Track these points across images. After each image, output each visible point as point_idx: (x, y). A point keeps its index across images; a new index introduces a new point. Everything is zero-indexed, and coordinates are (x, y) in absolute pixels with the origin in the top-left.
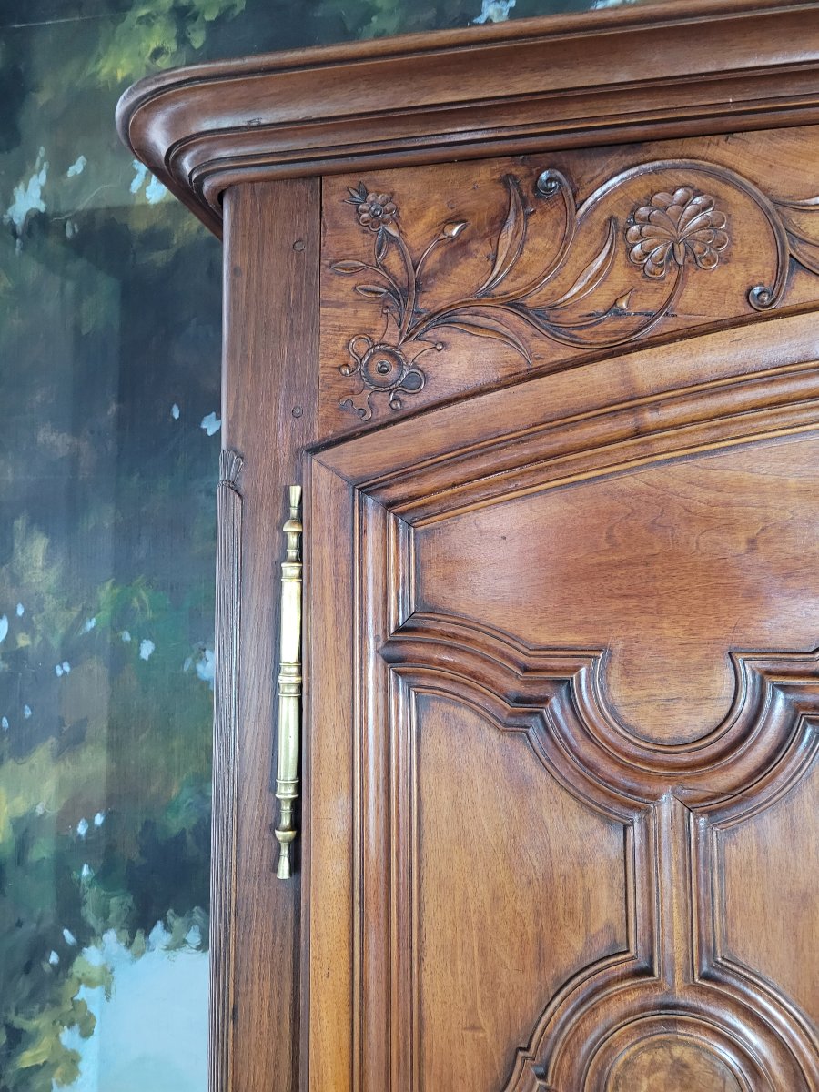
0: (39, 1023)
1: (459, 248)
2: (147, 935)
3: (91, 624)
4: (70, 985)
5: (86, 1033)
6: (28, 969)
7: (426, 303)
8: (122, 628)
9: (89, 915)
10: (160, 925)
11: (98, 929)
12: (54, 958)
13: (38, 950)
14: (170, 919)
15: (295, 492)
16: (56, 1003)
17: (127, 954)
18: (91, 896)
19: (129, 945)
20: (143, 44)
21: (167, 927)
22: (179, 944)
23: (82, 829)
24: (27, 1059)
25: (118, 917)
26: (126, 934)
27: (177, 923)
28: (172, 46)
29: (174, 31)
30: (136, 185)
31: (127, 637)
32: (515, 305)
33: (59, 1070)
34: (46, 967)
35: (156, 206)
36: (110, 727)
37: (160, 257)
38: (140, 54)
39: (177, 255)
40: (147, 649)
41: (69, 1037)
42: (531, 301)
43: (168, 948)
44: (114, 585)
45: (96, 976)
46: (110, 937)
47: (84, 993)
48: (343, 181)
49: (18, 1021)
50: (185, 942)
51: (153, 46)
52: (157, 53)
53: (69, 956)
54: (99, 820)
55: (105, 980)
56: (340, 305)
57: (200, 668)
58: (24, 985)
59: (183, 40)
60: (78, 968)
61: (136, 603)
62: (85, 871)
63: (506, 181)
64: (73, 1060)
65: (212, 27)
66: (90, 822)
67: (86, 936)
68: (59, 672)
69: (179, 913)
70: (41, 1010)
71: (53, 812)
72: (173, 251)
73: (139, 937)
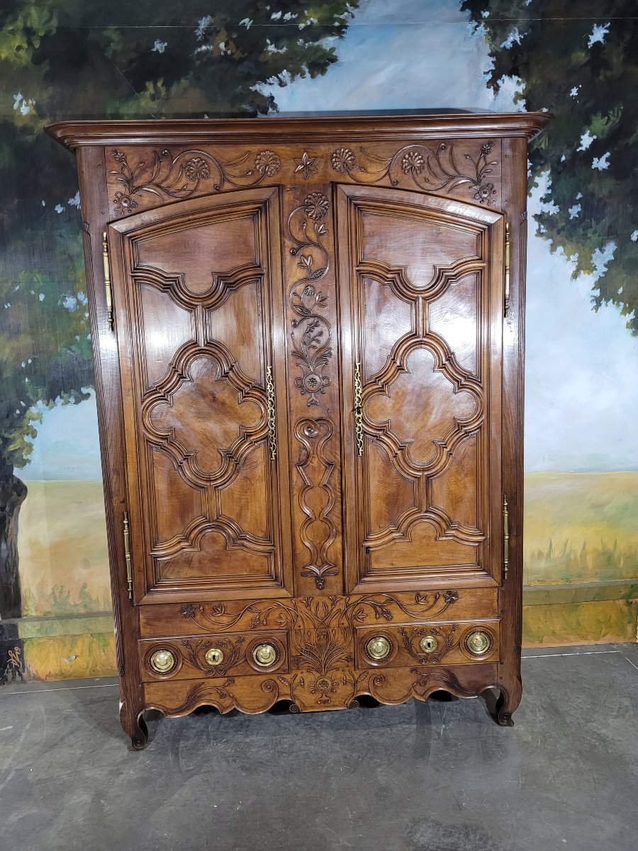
0: (15, 435)
1: (143, 171)
2: (54, 400)
3: (17, 288)
4: (25, 421)
5: (34, 437)
6: (8, 416)
7: (136, 184)
8: (30, 289)
9: (30, 395)
10: (58, 396)
11: (34, 400)
12: (18, 412)
13: (10, 411)
14: (62, 394)
15: (105, 234)
16: (21, 427)
17: (47, 408)
18: (30, 389)
19: (47, 405)
20: (12, 43)
21: (61, 397)
22: (67, 403)
23: (23, 365)
24: (11, 448)
25: (42, 396)
26: (46, 401)
27: (65, 396)
28: (25, 46)
29: (25, 39)
30: (16, 106)
31: (33, 293)
32: (158, 185)
33: (25, 450)
34: (15, 415)
35: (26, 116)
36: (30, 327)
37: (30, 138)
38: (11, 47)
39: (37, 138)
40: (42, 297)
41: (27, 439)
42: (163, 185)
43: (63, 404)
44: (25, 273)
45: (35, 416)
46: (40, 402)
47: (31, 423)
48: (111, 148)
49: (6, 435)
50: (69, 402)
51: (17, 45)
52: (19, 48)
53: (24, 410)
54: (30, 361)
55: (39, 417)
56: (112, 183)
57: (64, 303)
58: (7, 423)
59: (30, 43)
60: (28, 414)
61: (35, 280)
62: (27, 380)
63: (155, 152)
64: (30, 446)
65: (43, 39)
66: (27, 363)
67: (30, 403)
68: (6, 307)
69: (65, 392)
70: (15, 430)
71: (11, 359)
72: (35, 137)
73: (51, 402)
